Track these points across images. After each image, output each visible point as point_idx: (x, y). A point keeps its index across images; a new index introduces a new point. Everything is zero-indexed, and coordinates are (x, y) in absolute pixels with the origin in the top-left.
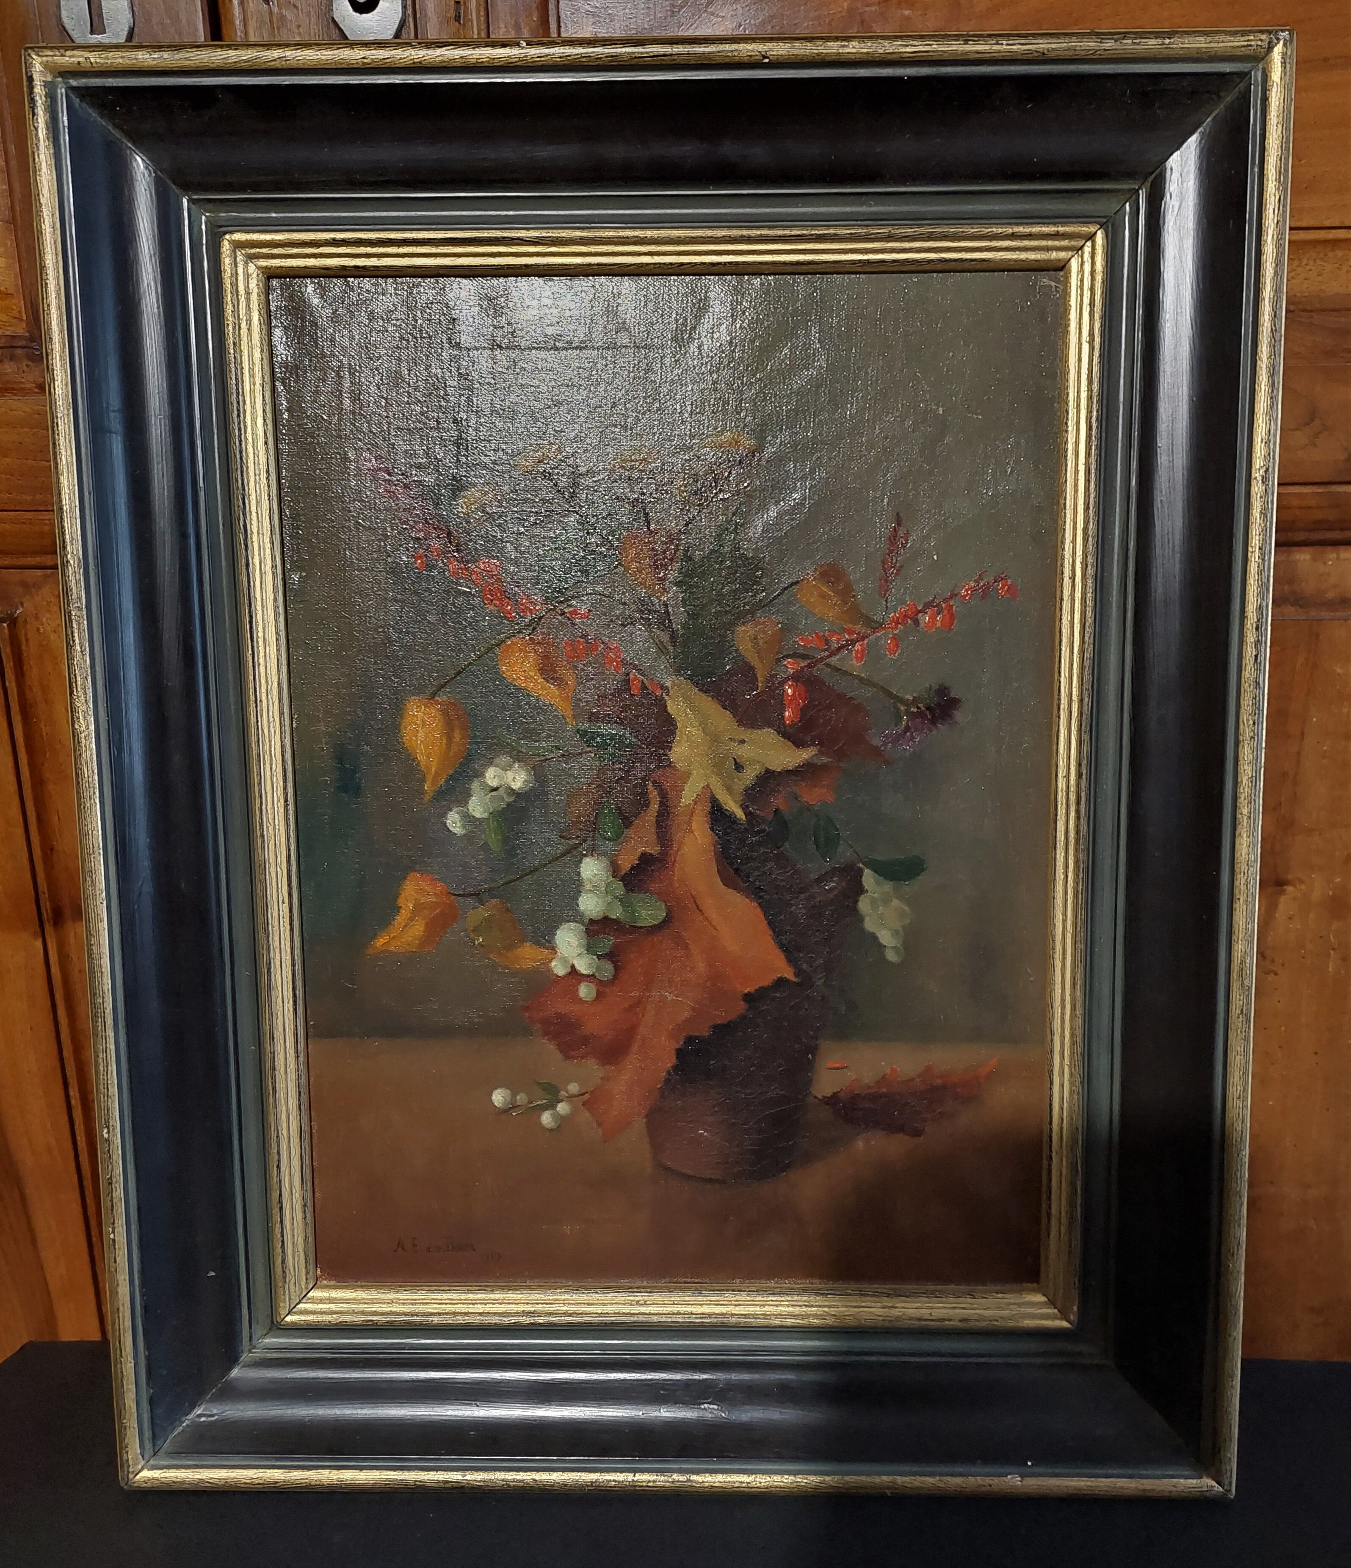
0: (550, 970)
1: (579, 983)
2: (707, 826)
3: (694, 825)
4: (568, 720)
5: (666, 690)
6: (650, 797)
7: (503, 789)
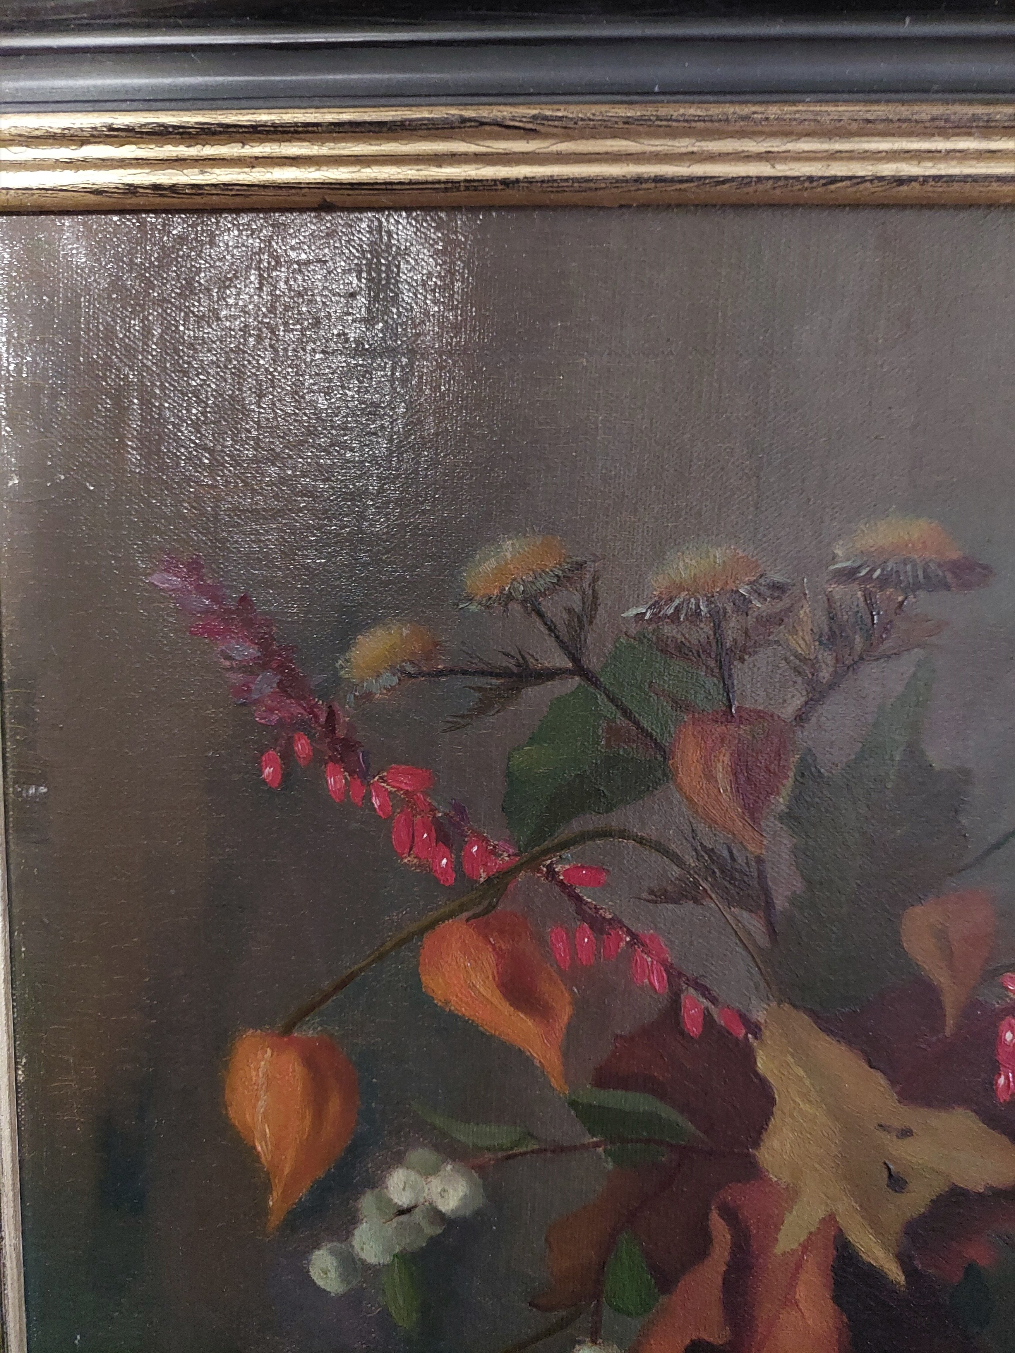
2: (827, 1293)
4: (554, 1083)
5: (756, 1029)
6: (713, 1237)
7: (422, 1211)
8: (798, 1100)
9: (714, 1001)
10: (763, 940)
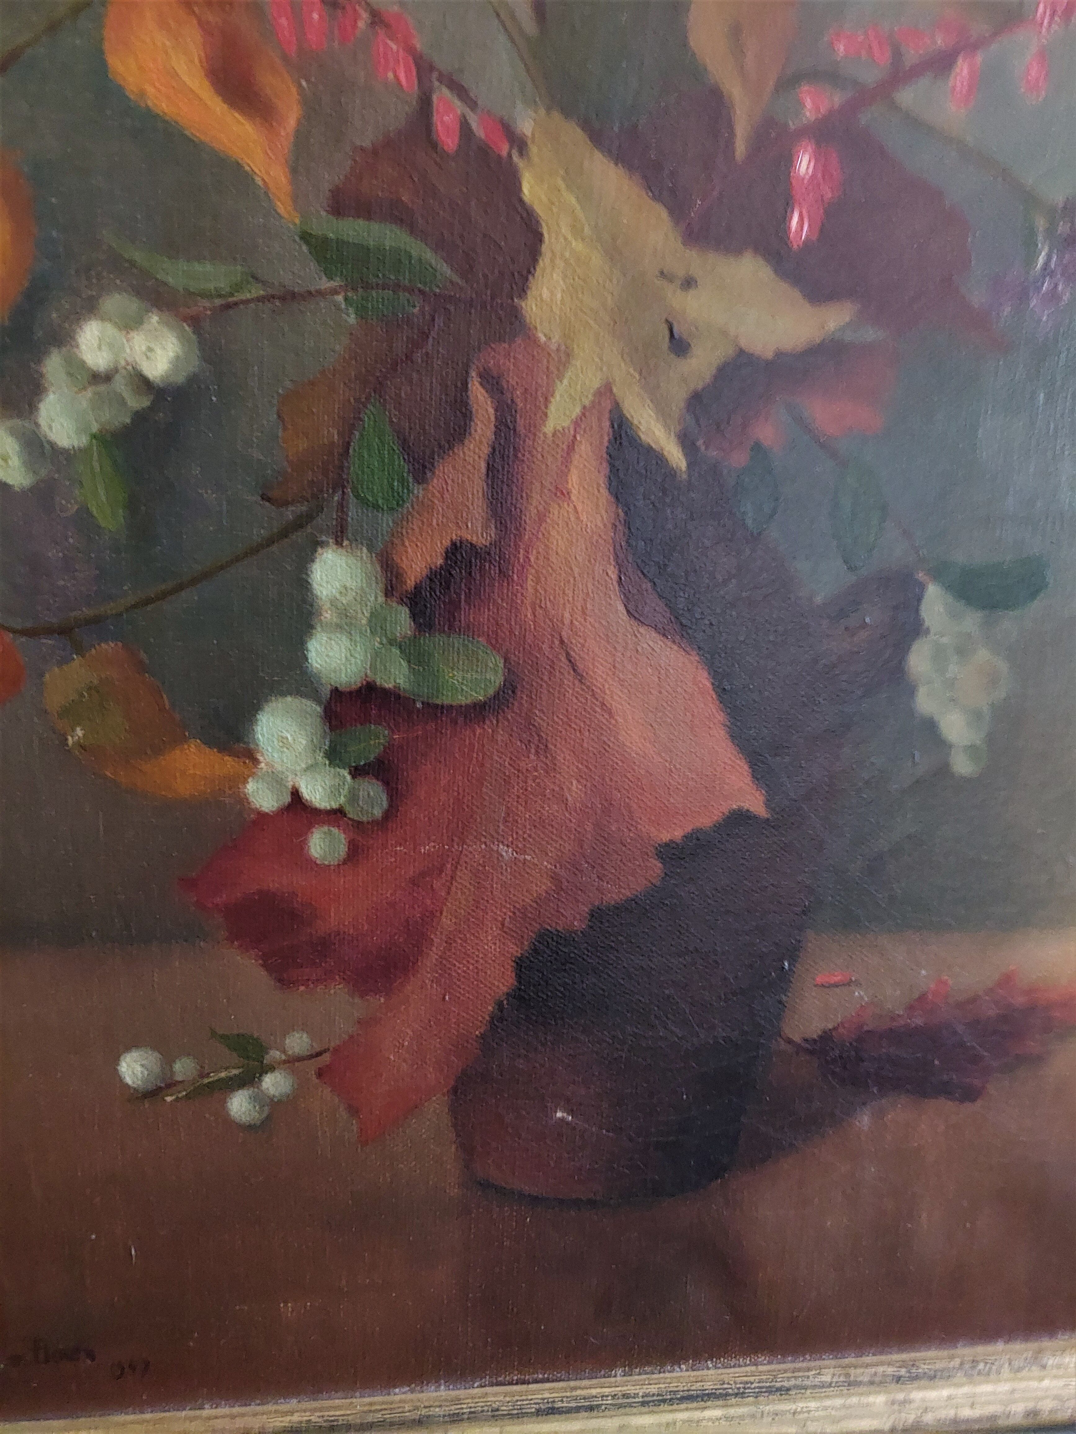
0: (243, 801)
1: (310, 827)
2: (602, 481)
3: (574, 479)
4: (281, 209)
5: (520, 144)
6: (474, 410)
7: (124, 377)
8: (570, 237)
9: (473, 105)
10: (529, 25)
